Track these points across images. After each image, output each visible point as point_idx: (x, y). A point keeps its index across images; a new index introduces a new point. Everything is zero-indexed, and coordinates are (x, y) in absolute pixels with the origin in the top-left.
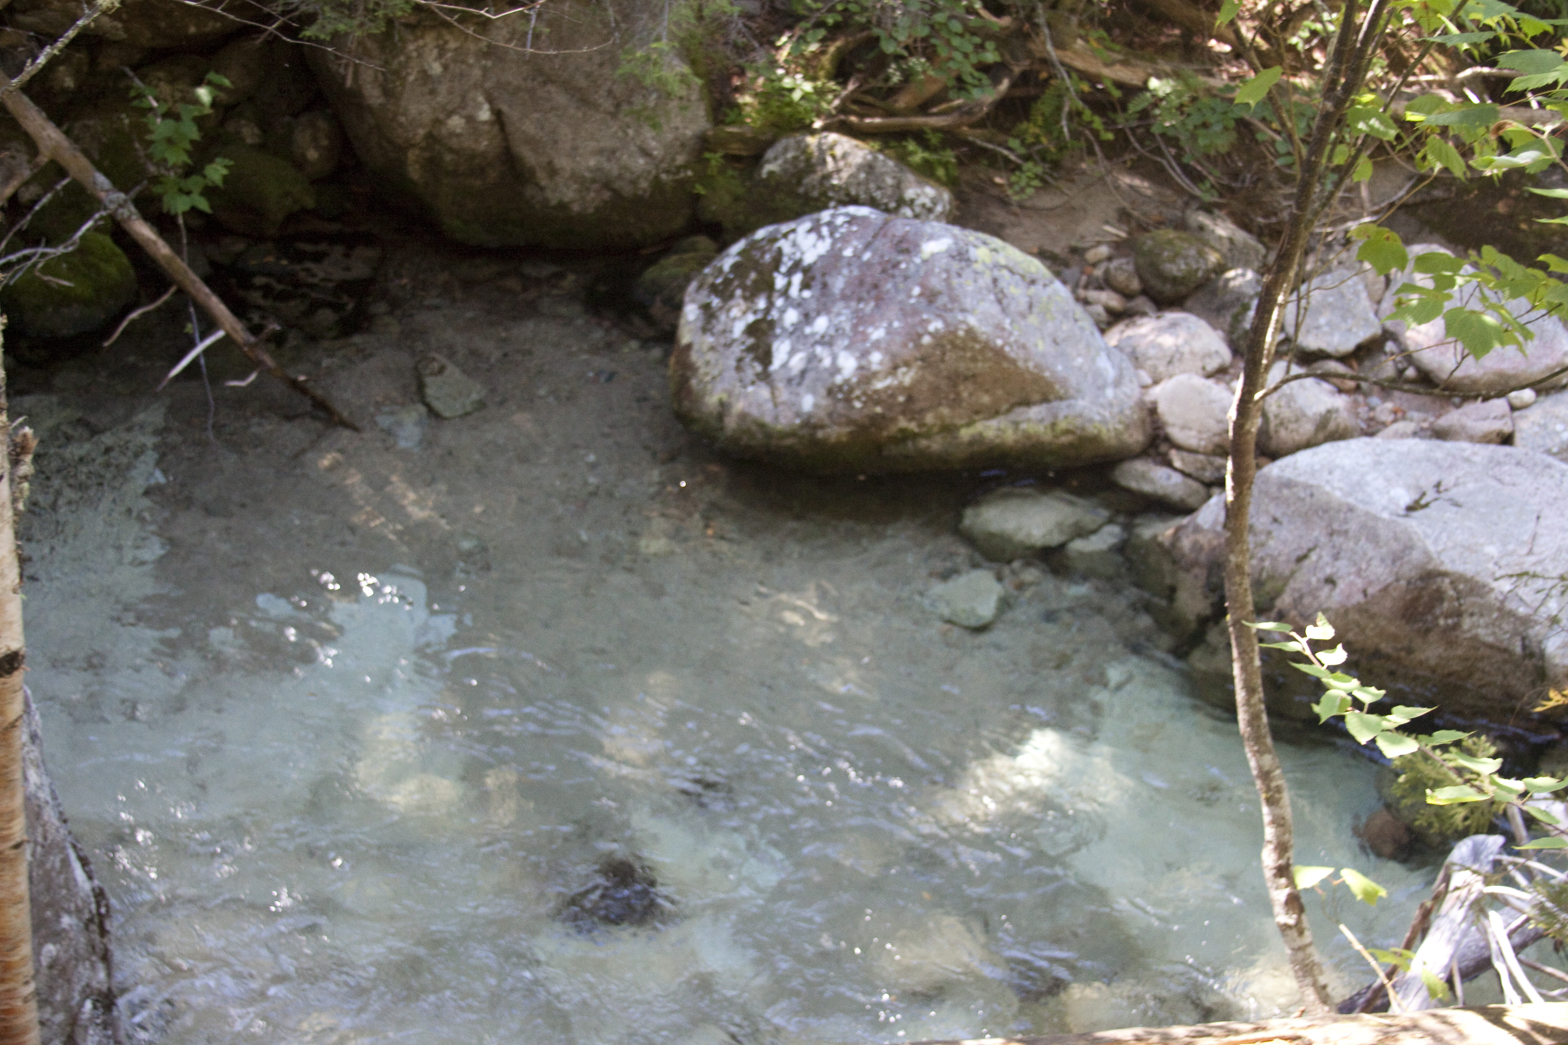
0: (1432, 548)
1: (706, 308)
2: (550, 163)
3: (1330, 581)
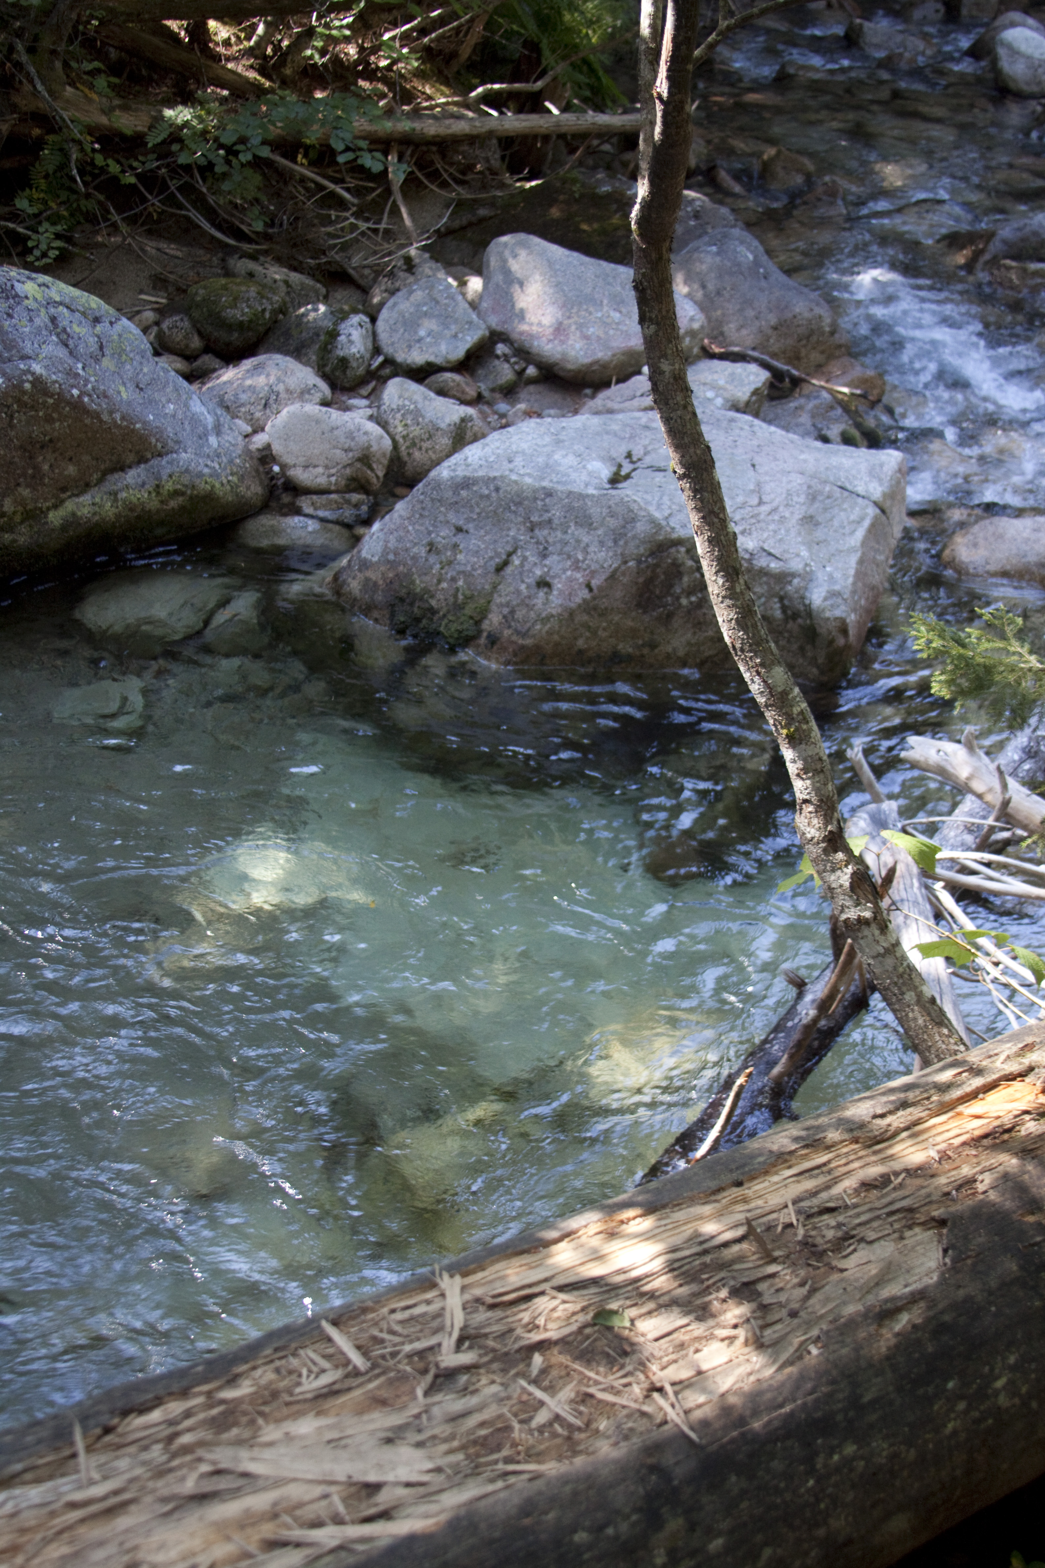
3: (544, 584)
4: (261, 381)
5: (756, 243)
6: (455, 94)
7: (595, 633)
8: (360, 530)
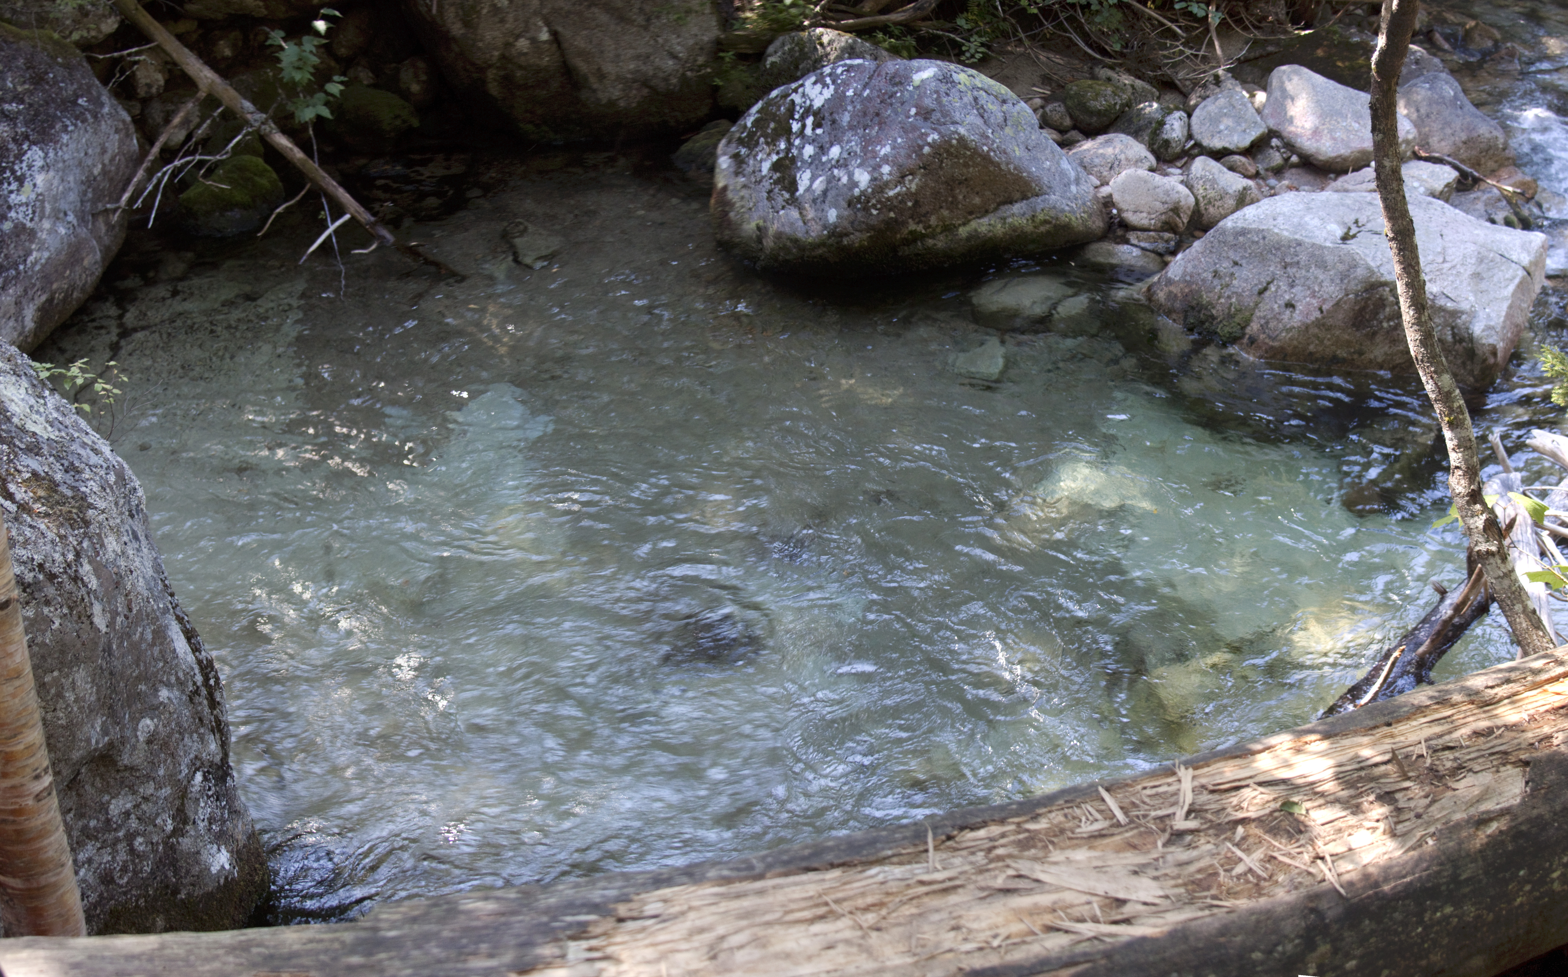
0: (1372, 264)
1: (736, 157)
2: (599, 69)
3: (1290, 305)
4: (1109, 151)
5: (1456, 84)
7: (1322, 342)
8: (1168, 258)
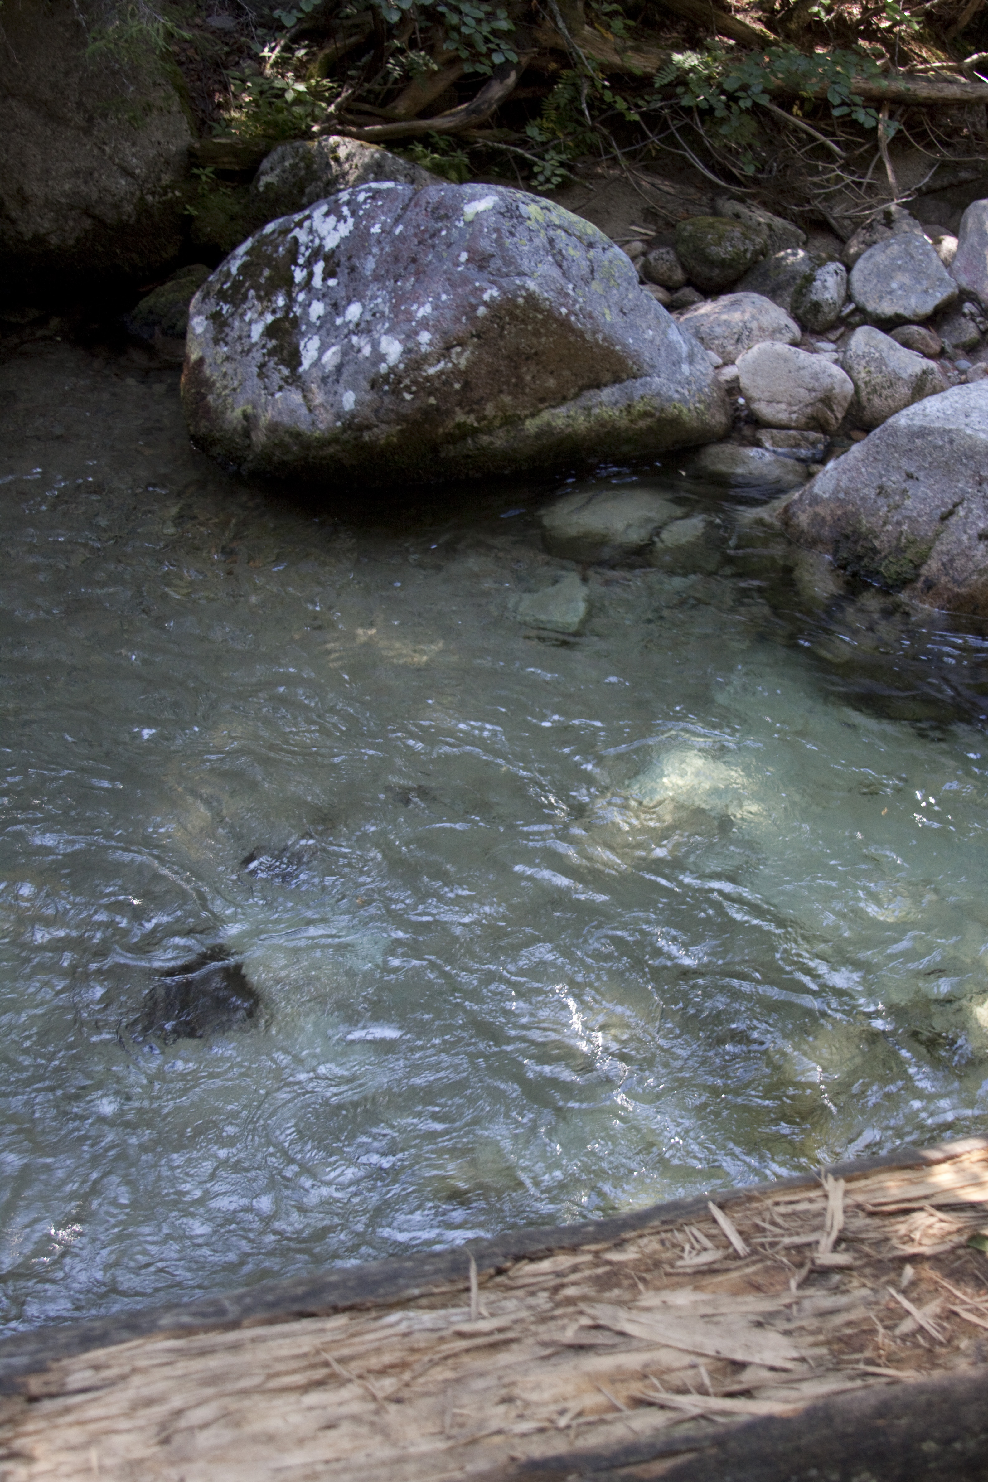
1: (216, 317)
4: (736, 317)
6: (949, 59)
8: (814, 468)
